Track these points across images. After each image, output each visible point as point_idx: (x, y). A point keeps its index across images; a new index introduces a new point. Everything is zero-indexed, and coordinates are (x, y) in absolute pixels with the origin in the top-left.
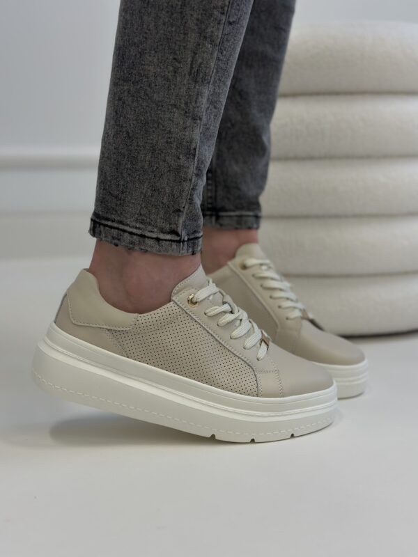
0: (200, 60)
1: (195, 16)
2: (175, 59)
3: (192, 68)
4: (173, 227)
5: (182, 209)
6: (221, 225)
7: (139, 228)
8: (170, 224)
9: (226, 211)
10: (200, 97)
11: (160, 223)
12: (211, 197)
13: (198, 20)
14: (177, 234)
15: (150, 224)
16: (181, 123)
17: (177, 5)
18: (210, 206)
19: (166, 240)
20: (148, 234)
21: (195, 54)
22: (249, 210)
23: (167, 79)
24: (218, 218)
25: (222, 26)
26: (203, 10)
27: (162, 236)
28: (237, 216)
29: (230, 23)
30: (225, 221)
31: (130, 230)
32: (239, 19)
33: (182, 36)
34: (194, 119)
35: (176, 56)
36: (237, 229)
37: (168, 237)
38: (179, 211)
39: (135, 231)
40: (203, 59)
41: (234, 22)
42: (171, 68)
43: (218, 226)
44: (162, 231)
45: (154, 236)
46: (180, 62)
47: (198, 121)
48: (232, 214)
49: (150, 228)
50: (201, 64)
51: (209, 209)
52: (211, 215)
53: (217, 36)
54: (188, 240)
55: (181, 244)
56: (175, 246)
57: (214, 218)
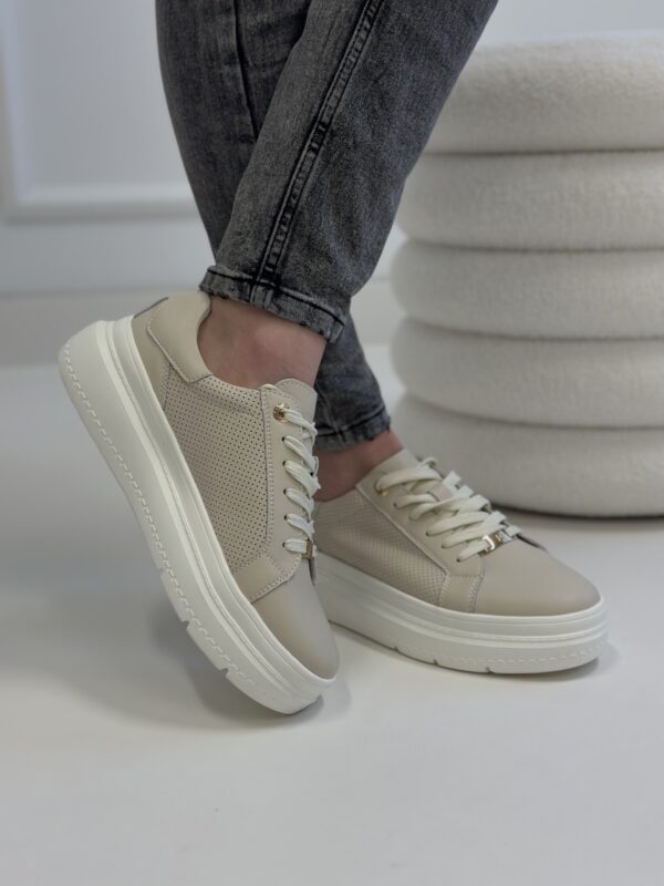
6: (280, 309)
9: (295, 289)
24: (278, 294)
30: (289, 305)
43: (274, 310)
51: (266, 275)
54: (351, 428)
55: (340, 437)
56: (331, 441)
57: (271, 292)
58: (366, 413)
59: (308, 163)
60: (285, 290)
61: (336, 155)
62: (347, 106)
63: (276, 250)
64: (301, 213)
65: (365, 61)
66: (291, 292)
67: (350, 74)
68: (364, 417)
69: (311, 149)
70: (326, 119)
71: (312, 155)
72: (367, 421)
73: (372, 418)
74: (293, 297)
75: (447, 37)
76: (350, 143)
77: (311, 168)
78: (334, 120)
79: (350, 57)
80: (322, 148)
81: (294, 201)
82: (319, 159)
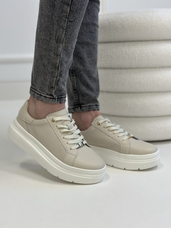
0: (58, 35)
1: (56, 19)
2: (50, 34)
3: (55, 37)
4: (51, 93)
5: (54, 87)
6: (83, 110)
7: (40, 92)
8: (50, 92)
9: (84, 104)
10: (59, 48)
11: (47, 91)
12: (77, 100)
13: (57, 20)
14: (52, 96)
15: (44, 91)
16: (53, 56)
17: (50, 15)
18: (77, 103)
19: (48, 98)
20: (42, 95)
21: (57, 32)
22: (93, 103)
23: (48, 41)
24: (81, 107)
25: (66, 23)
26: (59, 17)
27: (47, 96)
29: (70, 21)
31: (37, 92)
33: (52, 26)
34: (57, 55)
35: (50, 33)
37: (49, 97)
38: (53, 87)
39: (39, 93)
40: (59, 34)
42: (49, 37)
43: (81, 111)
44: (47, 94)
45: (44, 95)
46: (51, 35)
47: (59, 56)
48: (86, 105)
49: (44, 93)
50: (59, 36)
51: (77, 105)
53: (65, 26)
54: (58, 98)
55: (54, 99)
56: (51, 100)
57: (79, 108)
58: (63, 96)
64: (77, 89)
68: (62, 97)
72: (62, 98)
73: (64, 97)
75: (89, 39)
78: (73, 68)
80: (74, 75)
81: (74, 88)
82: (74, 77)
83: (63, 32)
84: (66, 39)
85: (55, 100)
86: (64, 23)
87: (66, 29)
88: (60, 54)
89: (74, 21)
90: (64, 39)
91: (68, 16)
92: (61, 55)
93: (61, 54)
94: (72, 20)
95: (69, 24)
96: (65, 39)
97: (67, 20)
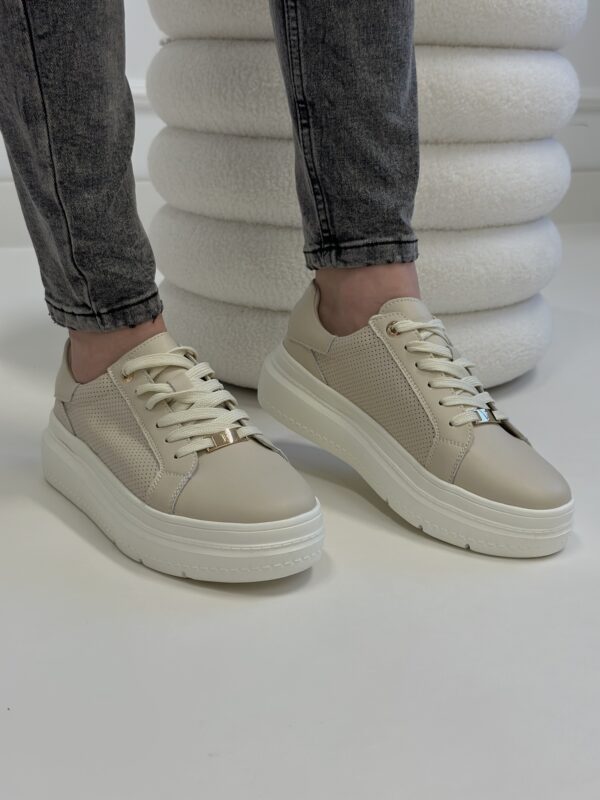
0: (21, 95)
4: (81, 298)
6: (345, 262)
8: (79, 296)
9: (351, 239)
10: (39, 140)
12: (326, 221)
15: (68, 296)
18: (326, 235)
19: (79, 315)
22: (386, 234)
24: (339, 251)
25: (29, 46)
27: (75, 310)
28: (367, 245)
29: (41, 37)
30: (349, 256)
31: (54, 304)
32: (54, 27)
36: (369, 265)
37: (81, 311)
41: (46, 34)
43: (342, 265)
48: (361, 242)
49: (68, 300)
50: (24, 99)
51: (327, 240)
52: (329, 249)
56: (89, 321)
57: (334, 252)
59: (306, 139)
60: (342, 245)
61: (324, 119)
62: (309, 77)
63: (323, 217)
65: (305, 33)
66: (347, 244)
67: (299, 51)
69: (303, 126)
70: (300, 97)
71: (306, 131)
74: (351, 248)
76: (327, 104)
77: (310, 140)
78: (306, 94)
79: (292, 37)
80: (311, 120)
82: (312, 130)
83: (31, 82)
84: (52, 102)
85: (102, 319)
86: (22, 49)
87: (36, 66)
88: (49, 159)
89: (55, 32)
90: (43, 103)
91: (25, 23)
92: (55, 162)
93: (54, 158)
94: (45, 29)
95: (40, 46)
96: (47, 102)
97: (26, 34)
